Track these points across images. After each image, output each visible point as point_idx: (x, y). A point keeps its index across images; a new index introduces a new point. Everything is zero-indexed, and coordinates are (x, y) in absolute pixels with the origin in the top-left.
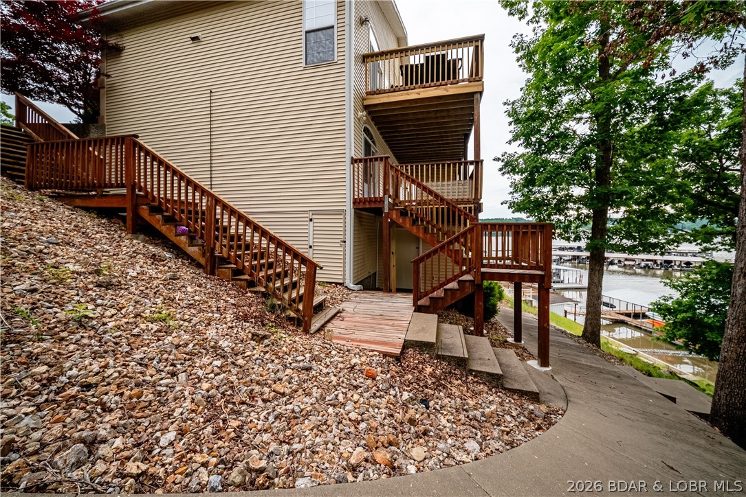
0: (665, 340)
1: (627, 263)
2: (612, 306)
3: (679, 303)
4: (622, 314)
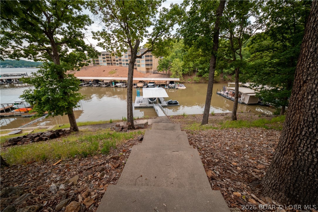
0: (38, 116)
3: (38, 92)
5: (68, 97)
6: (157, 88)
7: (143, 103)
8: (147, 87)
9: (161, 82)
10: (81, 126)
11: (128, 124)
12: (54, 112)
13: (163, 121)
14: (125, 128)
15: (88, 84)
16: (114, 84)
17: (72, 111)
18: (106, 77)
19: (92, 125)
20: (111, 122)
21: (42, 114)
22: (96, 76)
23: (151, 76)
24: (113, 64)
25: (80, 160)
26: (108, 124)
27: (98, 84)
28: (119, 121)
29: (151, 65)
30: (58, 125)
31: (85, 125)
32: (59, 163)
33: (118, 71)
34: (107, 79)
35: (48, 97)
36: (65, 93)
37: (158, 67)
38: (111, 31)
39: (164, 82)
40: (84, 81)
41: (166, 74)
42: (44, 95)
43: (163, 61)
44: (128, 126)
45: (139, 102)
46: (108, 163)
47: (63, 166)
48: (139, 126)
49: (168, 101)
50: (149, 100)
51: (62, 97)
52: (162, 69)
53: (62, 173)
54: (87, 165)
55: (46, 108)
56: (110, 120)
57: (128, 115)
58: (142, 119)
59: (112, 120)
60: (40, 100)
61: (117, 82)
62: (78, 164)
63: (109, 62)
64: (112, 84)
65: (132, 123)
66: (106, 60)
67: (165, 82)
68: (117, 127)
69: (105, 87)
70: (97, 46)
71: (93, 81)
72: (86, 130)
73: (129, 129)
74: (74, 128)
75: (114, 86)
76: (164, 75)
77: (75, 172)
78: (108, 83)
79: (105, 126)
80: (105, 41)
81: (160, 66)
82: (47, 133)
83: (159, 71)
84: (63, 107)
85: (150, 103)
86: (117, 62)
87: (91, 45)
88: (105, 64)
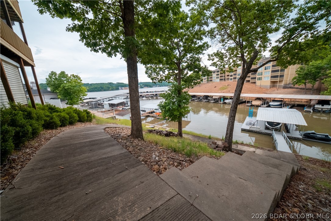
0: (163, 119)
1: (147, 96)
2: (145, 111)
3: (166, 103)
4: (148, 113)
5: (181, 109)
6: (285, 110)
7: (256, 127)
8: (267, 107)
9: (297, 100)
10: (185, 134)
11: (225, 144)
12: (171, 118)
13: (282, 159)
14: (219, 147)
15: (199, 99)
16: (222, 101)
17: (181, 120)
18: (216, 93)
19: (193, 135)
20: (210, 138)
21: (164, 119)
22: (207, 92)
23: (279, 91)
24: (226, 79)
25: (171, 152)
26: (207, 139)
27: (207, 100)
28: (218, 139)
29: (282, 76)
30: (172, 129)
31: (188, 134)
32: (161, 148)
33: (230, 86)
34: (216, 95)
35: (169, 108)
36: (179, 106)
37: (295, 78)
38: (225, 50)
39: (303, 101)
40: (196, 96)
41: (311, 89)
42: (168, 106)
43: (308, 70)
44: (223, 146)
45: (250, 124)
46: (186, 162)
47: (162, 151)
48: (239, 152)
49: (306, 132)
50: (267, 124)
51: (177, 108)
52: (304, 81)
53: (160, 153)
54: (173, 157)
55: (167, 115)
56: (209, 136)
57: (227, 134)
58: (247, 145)
59: (212, 136)
60: (166, 109)
61: (227, 99)
62: (169, 153)
63: (222, 78)
64: (221, 100)
65: (230, 145)
66: (219, 76)
67: (305, 100)
68: (214, 144)
69: (213, 102)
70: (210, 66)
71: (203, 97)
72: (188, 138)
73: (223, 150)
74: (180, 134)
75: (222, 102)
76: (307, 91)
77: (166, 156)
78: (216, 99)
79: (204, 140)
80: (218, 60)
81: (299, 77)
82: (164, 132)
83: (296, 84)
84: (176, 115)
85: (267, 128)
86: (230, 78)
87: (206, 66)
88: (218, 80)
